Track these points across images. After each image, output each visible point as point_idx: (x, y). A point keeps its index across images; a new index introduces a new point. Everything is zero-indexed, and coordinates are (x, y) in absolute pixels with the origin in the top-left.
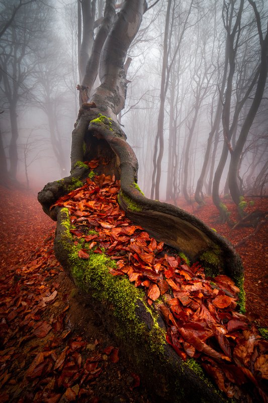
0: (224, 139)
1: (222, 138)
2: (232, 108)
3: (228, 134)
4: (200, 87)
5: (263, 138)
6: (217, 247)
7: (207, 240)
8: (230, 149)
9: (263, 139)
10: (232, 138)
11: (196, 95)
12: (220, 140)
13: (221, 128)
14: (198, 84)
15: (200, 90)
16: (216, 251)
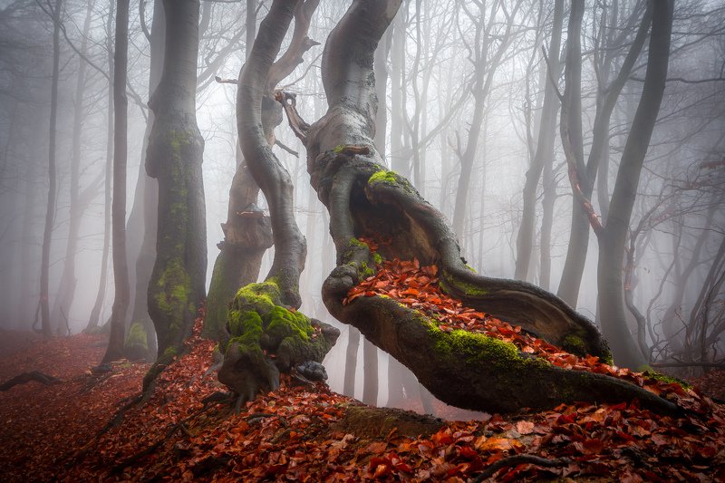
0: (571, 191)
1: (564, 184)
2: (587, 96)
3: (582, 178)
4: (486, 34)
5: (689, 188)
6: (580, 327)
7: (569, 321)
8: (594, 222)
9: (693, 193)
10: (596, 185)
11: (473, 58)
12: (558, 191)
13: (560, 156)
14: (479, 26)
15: (487, 42)
16: (579, 333)
